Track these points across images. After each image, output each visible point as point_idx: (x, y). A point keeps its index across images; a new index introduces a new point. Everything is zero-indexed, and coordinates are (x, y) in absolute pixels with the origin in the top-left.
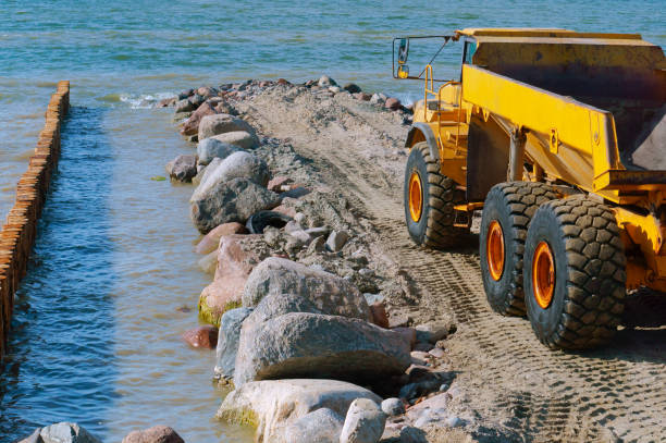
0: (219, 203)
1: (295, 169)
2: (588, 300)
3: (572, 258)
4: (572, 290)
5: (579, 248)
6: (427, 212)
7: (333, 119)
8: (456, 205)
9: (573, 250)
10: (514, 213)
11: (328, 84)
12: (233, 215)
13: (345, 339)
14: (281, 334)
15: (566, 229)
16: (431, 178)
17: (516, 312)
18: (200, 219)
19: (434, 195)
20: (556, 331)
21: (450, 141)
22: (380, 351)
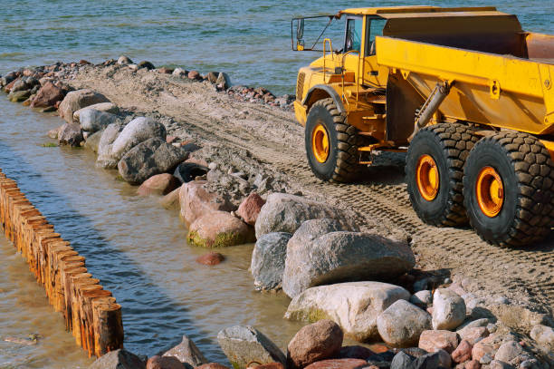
0: (141, 160)
1: (174, 130)
2: (535, 208)
3: (521, 176)
4: (523, 201)
5: (525, 168)
6: (336, 153)
7: (162, 90)
8: (359, 146)
9: (521, 170)
10: (447, 147)
11: (126, 62)
12: (154, 168)
13: (373, 249)
14: (329, 249)
15: (514, 155)
16: (338, 127)
17: (451, 223)
18: (129, 172)
19: (341, 141)
20: (508, 233)
21: (351, 98)
22: (398, 257)
